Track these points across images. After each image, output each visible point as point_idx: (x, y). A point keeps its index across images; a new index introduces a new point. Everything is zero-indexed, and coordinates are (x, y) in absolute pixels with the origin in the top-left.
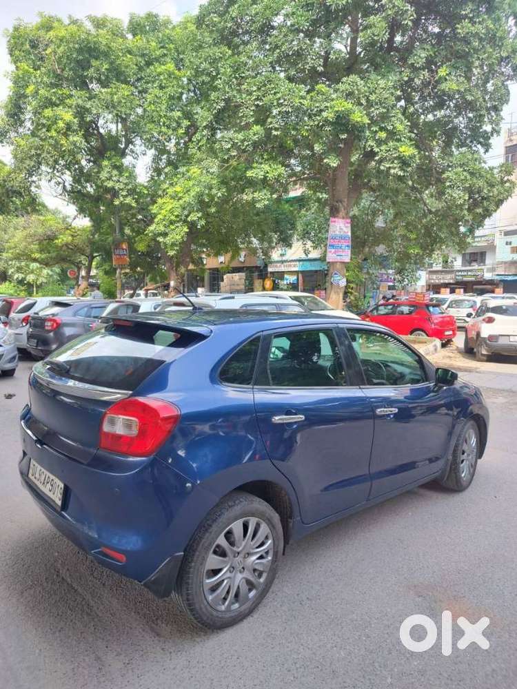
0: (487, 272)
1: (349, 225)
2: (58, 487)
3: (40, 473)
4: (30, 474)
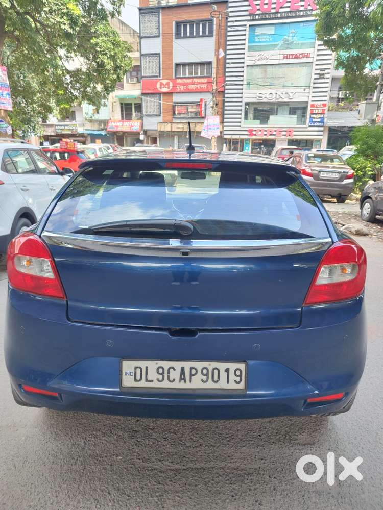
0: (79, 127)
1: (6, 73)
2: (227, 370)
3: (160, 371)
4: (128, 381)
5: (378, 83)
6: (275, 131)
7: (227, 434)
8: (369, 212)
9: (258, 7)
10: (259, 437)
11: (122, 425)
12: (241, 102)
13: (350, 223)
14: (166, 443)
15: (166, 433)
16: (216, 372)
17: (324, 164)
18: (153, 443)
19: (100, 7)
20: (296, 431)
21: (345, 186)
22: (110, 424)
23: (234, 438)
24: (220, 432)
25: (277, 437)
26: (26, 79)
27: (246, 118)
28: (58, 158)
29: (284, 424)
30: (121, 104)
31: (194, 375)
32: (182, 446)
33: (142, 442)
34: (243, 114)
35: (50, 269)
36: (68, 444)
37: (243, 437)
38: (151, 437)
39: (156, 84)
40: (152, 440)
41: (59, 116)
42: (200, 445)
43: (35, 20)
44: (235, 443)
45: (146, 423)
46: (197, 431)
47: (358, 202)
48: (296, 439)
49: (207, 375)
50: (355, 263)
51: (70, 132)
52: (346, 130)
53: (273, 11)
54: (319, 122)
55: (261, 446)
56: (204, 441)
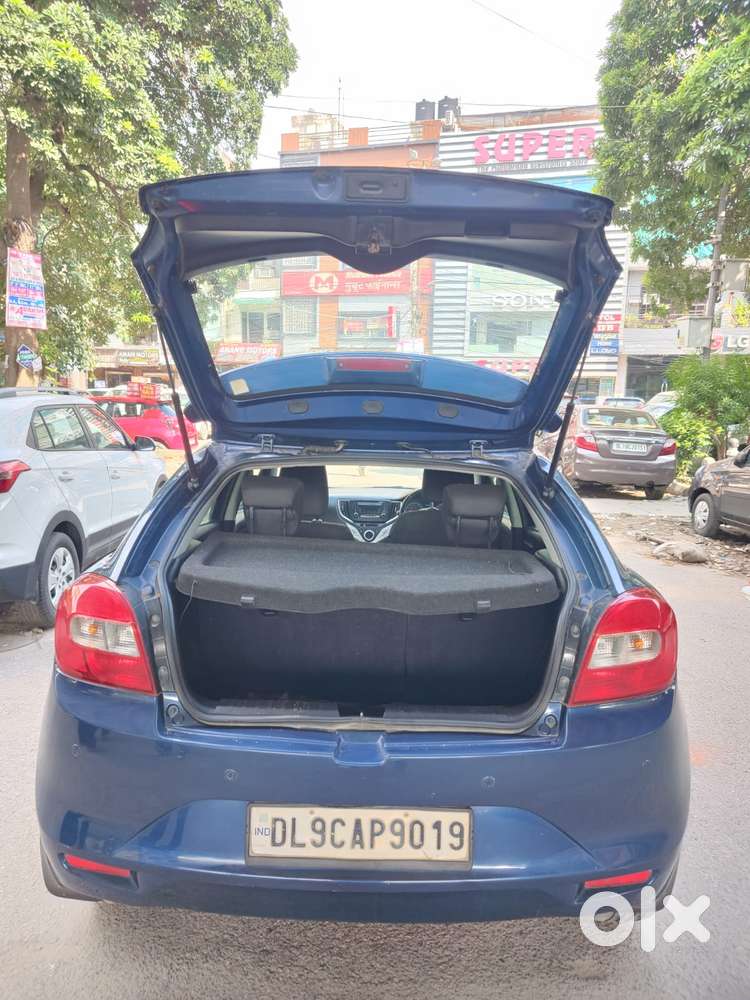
1: (38, 264)
2: (437, 825)
3: (319, 827)
4: (260, 846)
5: (709, 285)
6: (528, 364)
7: (439, 958)
8: (706, 519)
9: (491, 153)
10: (500, 963)
11: (240, 939)
12: (464, 312)
13: (673, 540)
14: (325, 974)
15: (325, 954)
16: (417, 828)
17: (617, 426)
18: (300, 976)
19: (213, 157)
20: (570, 951)
21: (660, 469)
22: (217, 937)
23: (453, 965)
24: (427, 953)
25: (536, 964)
26: (73, 272)
27: (473, 340)
28: (123, 412)
29: (548, 936)
30: (244, 314)
31: (378, 835)
32: (354, 982)
33: (279, 973)
34: (468, 334)
35: (133, 640)
36: (138, 977)
37: (470, 964)
38: (295, 963)
39: (308, 279)
40: (297, 969)
41: (126, 336)
42: (389, 979)
43: (98, 178)
44: (454, 976)
45: (287, 935)
46: (383, 950)
47: (687, 498)
48: (572, 968)
49: (401, 834)
50: (655, 631)
51: (144, 363)
52: (660, 360)
53: (518, 159)
54: (610, 347)
55: (504, 982)
56: (397, 971)
